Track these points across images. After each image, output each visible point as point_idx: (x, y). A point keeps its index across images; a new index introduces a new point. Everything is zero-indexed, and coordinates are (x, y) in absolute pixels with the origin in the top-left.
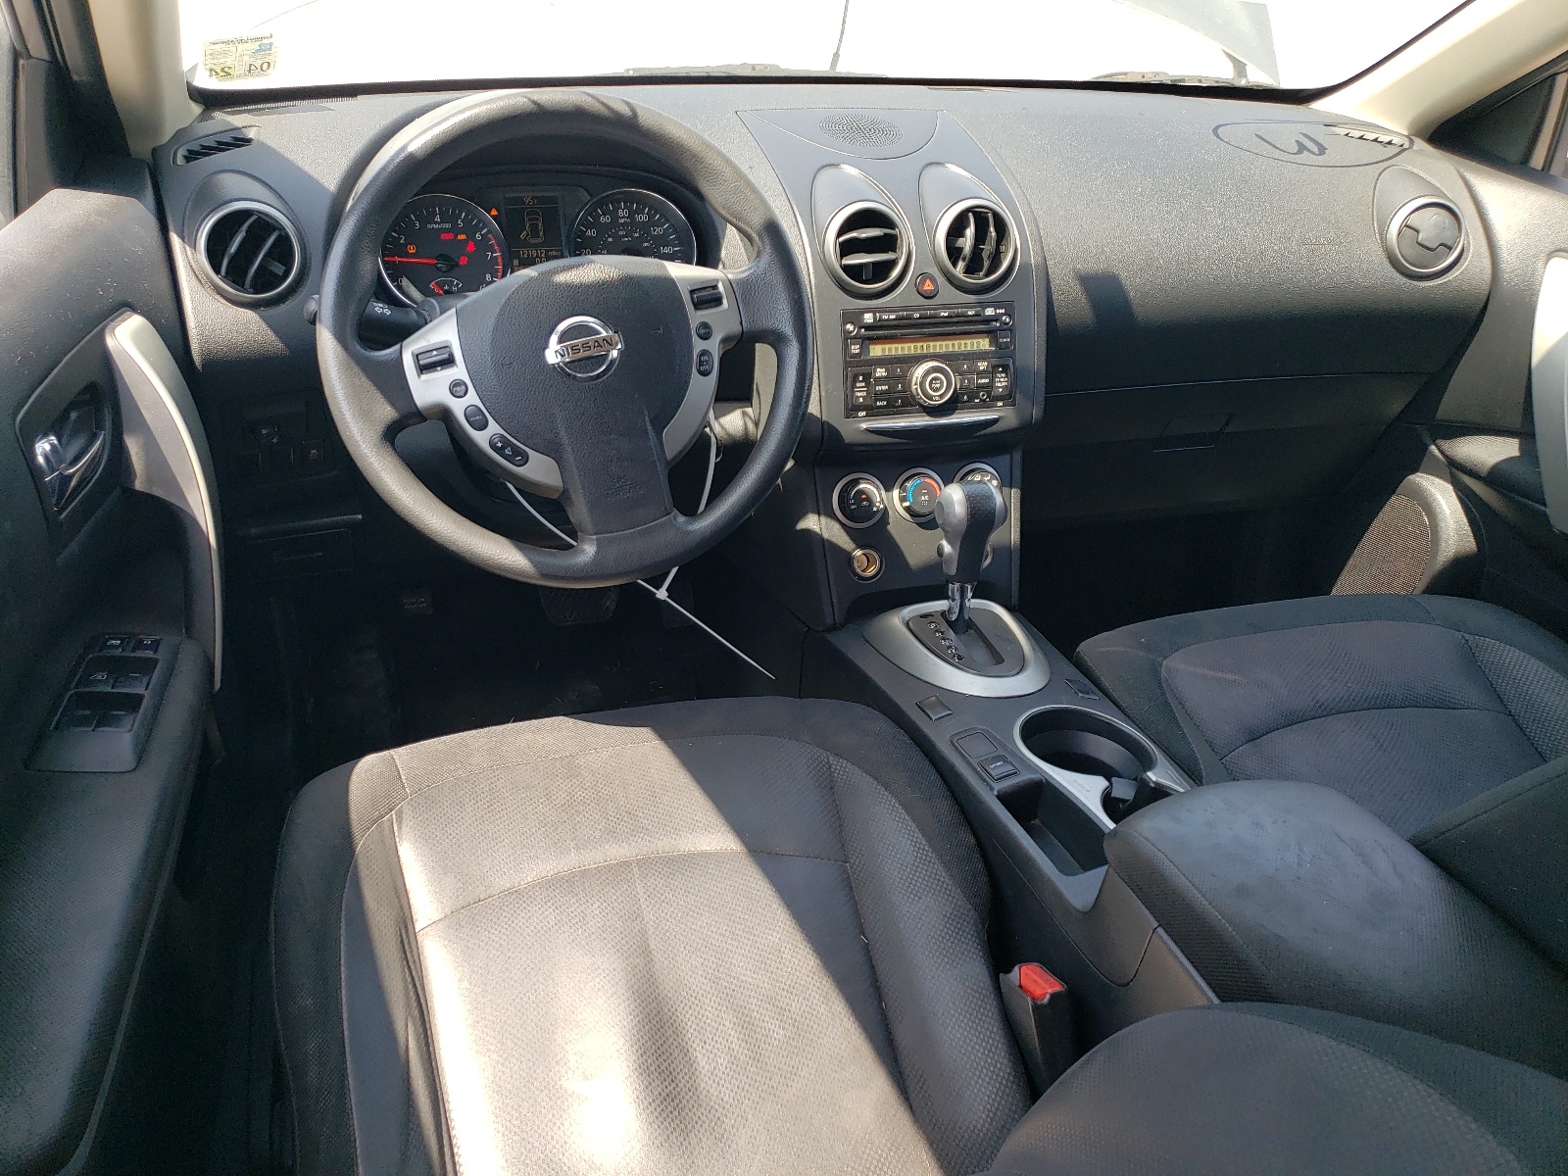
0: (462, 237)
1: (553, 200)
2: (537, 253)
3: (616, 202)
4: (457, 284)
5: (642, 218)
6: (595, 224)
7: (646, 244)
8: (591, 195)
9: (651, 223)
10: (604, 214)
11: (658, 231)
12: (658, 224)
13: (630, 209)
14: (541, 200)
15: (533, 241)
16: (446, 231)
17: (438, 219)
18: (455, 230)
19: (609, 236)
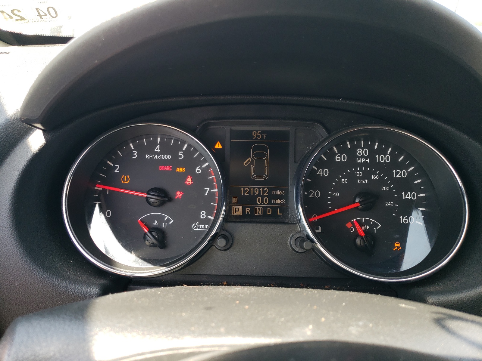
0: (181, 170)
1: (284, 135)
2: (260, 191)
3: (355, 139)
4: (169, 220)
5: (384, 159)
6: (330, 163)
7: (386, 188)
8: (328, 131)
9: (395, 164)
10: (341, 153)
11: (401, 174)
12: (402, 166)
13: (370, 148)
14: (270, 135)
15: (257, 178)
16: (165, 162)
17: (158, 149)
18: (175, 162)
19: (344, 177)
